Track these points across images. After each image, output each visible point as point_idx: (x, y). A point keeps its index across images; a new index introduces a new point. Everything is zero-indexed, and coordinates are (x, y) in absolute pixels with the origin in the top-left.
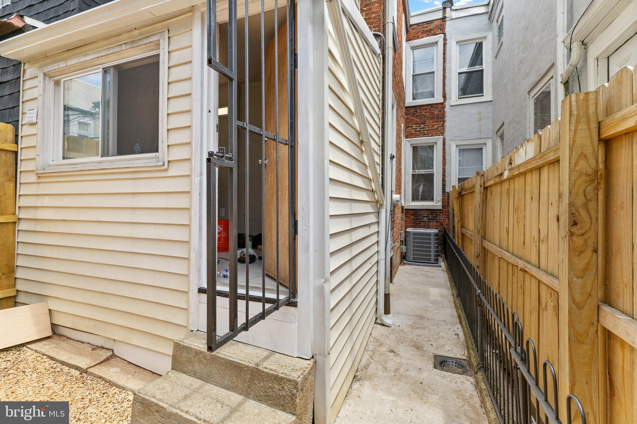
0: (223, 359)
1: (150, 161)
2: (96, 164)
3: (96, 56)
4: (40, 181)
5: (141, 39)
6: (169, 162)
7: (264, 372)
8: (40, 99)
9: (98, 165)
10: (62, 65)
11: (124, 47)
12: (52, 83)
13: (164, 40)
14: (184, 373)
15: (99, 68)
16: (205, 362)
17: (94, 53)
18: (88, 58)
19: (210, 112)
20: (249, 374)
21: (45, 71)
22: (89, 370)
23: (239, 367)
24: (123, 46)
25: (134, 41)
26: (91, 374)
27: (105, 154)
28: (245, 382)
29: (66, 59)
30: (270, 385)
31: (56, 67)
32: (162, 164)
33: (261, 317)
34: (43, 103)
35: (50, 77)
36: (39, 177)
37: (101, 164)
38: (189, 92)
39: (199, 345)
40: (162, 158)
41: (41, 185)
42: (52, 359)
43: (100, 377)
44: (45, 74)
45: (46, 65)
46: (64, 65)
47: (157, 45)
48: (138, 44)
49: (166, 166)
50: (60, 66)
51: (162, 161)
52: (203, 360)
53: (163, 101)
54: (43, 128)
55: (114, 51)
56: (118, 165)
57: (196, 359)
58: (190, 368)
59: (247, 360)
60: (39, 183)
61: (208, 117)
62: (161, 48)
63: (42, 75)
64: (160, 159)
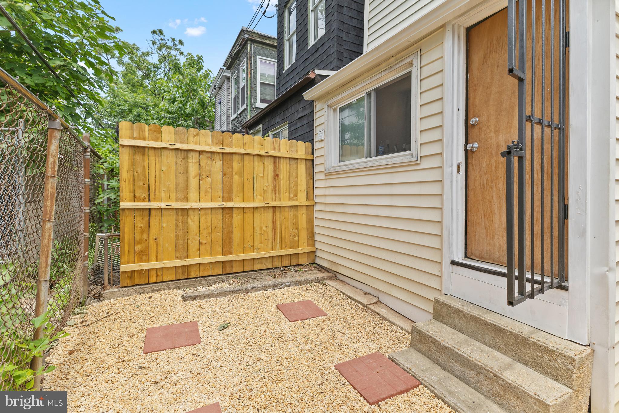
0: (483, 320)
1: (404, 158)
2: (363, 164)
3: (363, 85)
4: (327, 178)
5: (398, 63)
6: (421, 157)
7: (530, 341)
8: (326, 123)
9: (364, 164)
10: (339, 97)
11: (383, 74)
12: (332, 110)
13: (417, 59)
14: (445, 324)
15: (364, 93)
16: (464, 319)
17: (361, 83)
18: (357, 88)
19: (459, 110)
20: (513, 339)
21: (328, 104)
22: (368, 306)
23: (501, 331)
24: (383, 72)
25: (391, 67)
26: (370, 309)
27: (369, 155)
28: (508, 344)
29: (342, 93)
30: (538, 354)
31: (336, 100)
32: (416, 159)
33: (540, 290)
34: (328, 125)
35: (331, 107)
36: (326, 175)
37: (367, 163)
38: (441, 97)
39: (457, 305)
40: (416, 154)
41: (327, 180)
42: (343, 293)
43: (377, 313)
44: (328, 106)
45: (329, 100)
46: (341, 97)
47: (411, 64)
48: (394, 68)
49: (419, 161)
50: (338, 99)
51: (416, 157)
52: (463, 317)
53: (416, 109)
54: (328, 142)
55: (376, 78)
56: (379, 163)
57: (456, 316)
58: (450, 321)
59: (509, 327)
60: (326, 179)
61: (458, 115)
62: (414, 66)
63: (327, 106)
64: (414, 155)
